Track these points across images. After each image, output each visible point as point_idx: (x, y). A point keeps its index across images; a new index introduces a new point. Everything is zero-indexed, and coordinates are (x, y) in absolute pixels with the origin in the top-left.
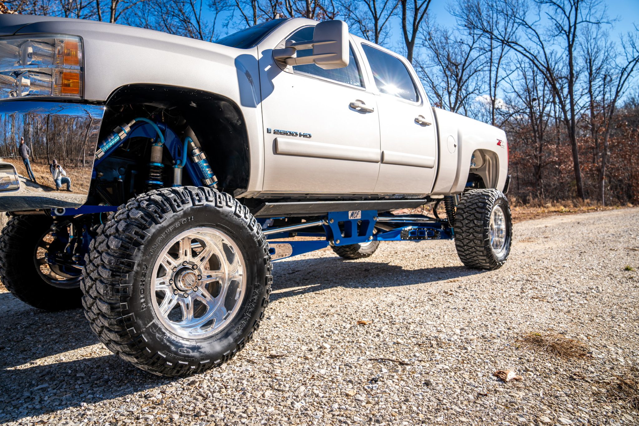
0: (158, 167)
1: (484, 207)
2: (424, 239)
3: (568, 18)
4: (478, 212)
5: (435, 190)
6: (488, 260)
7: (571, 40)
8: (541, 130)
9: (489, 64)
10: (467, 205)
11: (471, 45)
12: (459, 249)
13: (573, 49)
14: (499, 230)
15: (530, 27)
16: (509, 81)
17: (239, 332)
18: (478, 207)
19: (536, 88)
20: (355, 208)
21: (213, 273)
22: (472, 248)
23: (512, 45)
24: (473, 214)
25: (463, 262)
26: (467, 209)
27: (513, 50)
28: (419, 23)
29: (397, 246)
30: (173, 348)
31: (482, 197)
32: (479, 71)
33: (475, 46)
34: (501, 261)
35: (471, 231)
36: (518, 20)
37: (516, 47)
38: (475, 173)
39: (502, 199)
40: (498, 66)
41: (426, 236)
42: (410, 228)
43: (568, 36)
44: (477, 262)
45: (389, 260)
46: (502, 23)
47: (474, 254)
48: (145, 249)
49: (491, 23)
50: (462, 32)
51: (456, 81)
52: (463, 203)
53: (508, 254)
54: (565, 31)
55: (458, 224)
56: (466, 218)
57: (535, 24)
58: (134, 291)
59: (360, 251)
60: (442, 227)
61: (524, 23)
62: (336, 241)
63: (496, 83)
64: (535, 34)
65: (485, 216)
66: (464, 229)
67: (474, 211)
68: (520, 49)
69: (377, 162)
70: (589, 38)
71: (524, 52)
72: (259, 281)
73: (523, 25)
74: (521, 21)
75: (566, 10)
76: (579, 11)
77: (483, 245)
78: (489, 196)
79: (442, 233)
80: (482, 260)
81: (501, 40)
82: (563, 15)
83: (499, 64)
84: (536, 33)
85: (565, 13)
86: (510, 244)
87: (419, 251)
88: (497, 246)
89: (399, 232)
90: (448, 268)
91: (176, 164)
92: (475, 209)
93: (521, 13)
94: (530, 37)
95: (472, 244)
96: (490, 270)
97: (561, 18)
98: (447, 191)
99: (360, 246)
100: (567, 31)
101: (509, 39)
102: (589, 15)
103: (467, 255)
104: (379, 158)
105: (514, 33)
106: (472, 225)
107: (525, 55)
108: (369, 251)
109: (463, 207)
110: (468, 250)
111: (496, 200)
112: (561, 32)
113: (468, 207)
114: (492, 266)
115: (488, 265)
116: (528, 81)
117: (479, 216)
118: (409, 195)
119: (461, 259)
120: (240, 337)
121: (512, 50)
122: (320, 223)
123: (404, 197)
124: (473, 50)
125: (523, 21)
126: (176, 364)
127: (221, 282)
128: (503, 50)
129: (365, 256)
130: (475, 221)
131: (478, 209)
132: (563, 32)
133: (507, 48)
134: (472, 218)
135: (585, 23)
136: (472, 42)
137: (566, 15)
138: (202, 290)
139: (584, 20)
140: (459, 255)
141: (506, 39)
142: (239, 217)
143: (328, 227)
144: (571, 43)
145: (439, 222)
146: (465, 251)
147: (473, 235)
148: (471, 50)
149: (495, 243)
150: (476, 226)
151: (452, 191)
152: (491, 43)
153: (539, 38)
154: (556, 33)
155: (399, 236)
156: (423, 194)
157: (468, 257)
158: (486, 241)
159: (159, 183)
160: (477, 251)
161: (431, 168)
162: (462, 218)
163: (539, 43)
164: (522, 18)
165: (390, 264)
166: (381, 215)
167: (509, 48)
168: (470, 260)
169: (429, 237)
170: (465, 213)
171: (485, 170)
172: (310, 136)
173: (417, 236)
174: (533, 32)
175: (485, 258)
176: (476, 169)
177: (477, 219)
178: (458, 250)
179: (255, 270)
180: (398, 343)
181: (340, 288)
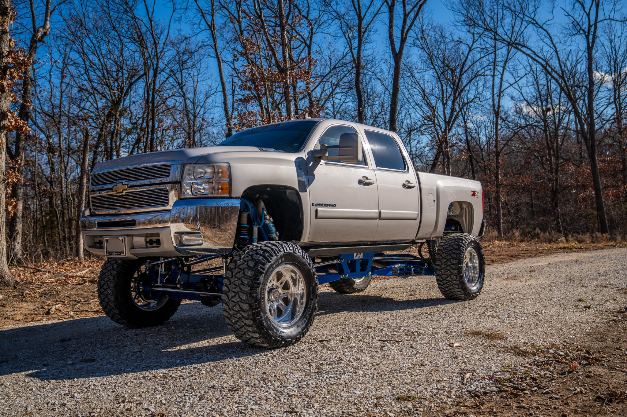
0: (245, 227)
1: (458, 249)
2: (411, 275)
3: (588, 15)
4: (453, 253)
5: (419, 236)
6: (462, 292)
7: (591, 41)
8: (557, 146)
9: (492, 67)
10: (445, 247)
11: (470, 45)
12: (439, 282)
13: (594, 51)
14: (474, 267)
15: (541, 27)
16: (517, 87)
17: (304, 325)
18: (454, 249)
19: (551, 96)
20: (359, 251)
21: (286, 292)
22: (449, 281)
23: (520, 47)
24: (450, 254)
25: (443, 294)
26: (445, 250)
27: (521, 53)
28: (408, 31)
29: (386, 283)
30: (275, 330)
31: (457, 240)
32: (481, 75)
33: (475, 46)
34: (475, 293)
35: (448, 268)
36: (527, 19)
37: (524, 49)
38: (454, 219)
39: (475, 242)
40: (503, 72)
41: (412, 272)
42: (399, 265)
43: (587, 37)
44: (454, 293)
45: (381, 294)
46: (508, 20)
47: (451, 287)
48: (265, 276)
49: (495, 20)
50: (459, 28)
51: (453, 89)
52: (442, 246)
53: (481, 288)
54: (583, 30)
55: (438, 263)
56: (444, 258)
57: (548, 23)
58: (260, 297)
59: (355, 286)
60: (426, 265)
61: (535, 23)
62: (345, 275)
63: (501, 91)
64: (547, 35)
65: (459, 256)
66: (443, 266)
67: (450, 252)
68: (529, 52)
69: (376, 219)
70: (613, 37)
71: (534, 56)
72: (313, 296)
73: (533, 23)
74: (530, 20)
75: (585, 6)
76: (601, 7)
77: (458, 280)
78: (463, 240)
79: (426, 270)
80: (457, 291)
81: (507, 42)
82: (582, 12)
83: (504, 68)
84: (549, 34)
85: (584, 10)
86: (483, 280)
87: (407, 287)
88: (472, 281)
89: (391, 269)
90: (431, 299)
91: (254, 224)
92: (451, 250)
93: (531, 9)
94: (542, 37)
95: (449, 279)
96: (465, 300)
97: (579, 14)
98: (428, 236)
99: (354, 282)
100: (586, 30)
101: (516, 40)
102: (613, 12)
103: (446, 288)
104: (378, 216)
105: (522, 33)
106: (449, 263)
107: (534, 60)
108: (362, 287)
109: (442, 249)
110: (446, 283)
111: (469, 243)
112: (579, 31)
113: (446, 248)
114: (466, 297)
115: (463, 296)
116: (541, 87)
117: (454, 256)
118: (398, 240)
119: (441, 291)
120: (304, 328)
121: (519, 53)
122: (335, 262)
123: (395, 242)
124: (473, 51)
125: (533, 19)
126: (276, 339)
127: (290, 297)
128: (508, 53)
129: (358, 291)
130: (452, 260)
131: (453, 251)
132: (581, 32)
133: (513, 50)
134: (449, 257)
135: (609, 21)
136: (472, 42)
137: (585, 11)
138: (281, 302)
139: (607, 18)
140: (440, 288)
141: (513, 39)
142: (304, 258)
143: (340, 265)
144: (590, 45)
145: (423, 261)
146: (444, 284)
147: (450, 272)
148: (470, 51)
149: (471, 278)
150: (452, 264)
151: (432, 236)
152: (495, 44)
153: (552, 41)
154: (575, 33)
155: (391, 272)
156: (409, 240)
157: (447, 289)
158: (460, 276)
159: (246, 237)
160: (454, 284)
161: (415, 220)
162: (441, 258)
163: (552, 46)
164: (532, 16)
165: (382, 297)
166: (376, 255)
167: (516, 50)
168: (448, 292)
169: (415, 273)
170: (443, 253)
171: (462, 217)
172: (336, 205)
173: (405, 273)
174: (545, 33)
175: (460, 290)
176: (455, 216)
177: (453, 258)
178: (438, 284)
179: (311, 289)
180: (394, 334)
181: (346, 313)
